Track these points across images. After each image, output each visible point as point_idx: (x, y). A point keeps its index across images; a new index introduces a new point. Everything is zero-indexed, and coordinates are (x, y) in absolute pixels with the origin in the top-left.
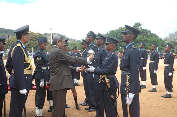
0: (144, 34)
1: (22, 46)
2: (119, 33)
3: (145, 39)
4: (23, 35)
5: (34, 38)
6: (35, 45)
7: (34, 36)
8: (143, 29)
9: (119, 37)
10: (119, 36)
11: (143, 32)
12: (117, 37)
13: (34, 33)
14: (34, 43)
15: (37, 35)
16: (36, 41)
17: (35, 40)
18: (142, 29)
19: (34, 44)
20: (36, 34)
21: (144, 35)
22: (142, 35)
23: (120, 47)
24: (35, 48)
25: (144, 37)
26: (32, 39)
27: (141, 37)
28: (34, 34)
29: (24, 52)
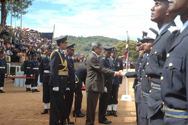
1: (59, 51)
29: (60, 56)
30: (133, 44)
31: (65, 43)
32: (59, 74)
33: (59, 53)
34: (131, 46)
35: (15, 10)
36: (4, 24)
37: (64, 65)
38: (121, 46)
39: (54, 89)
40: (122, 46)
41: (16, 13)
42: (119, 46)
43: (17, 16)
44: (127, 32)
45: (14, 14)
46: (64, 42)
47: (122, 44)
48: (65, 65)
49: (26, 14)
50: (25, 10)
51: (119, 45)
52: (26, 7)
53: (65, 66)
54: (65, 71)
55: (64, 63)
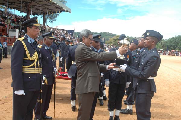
4: (27, 28)
29: (25, 47)
31: (33, 28)
33: (23, 43)
35: (51, 18)
36: (44, 26)
41: (51, 20)
43: (51, 21)
45: (50, 20)
49: (56, 20)
50: (56, 19)
52: (56, 17)
54: (33, 67)
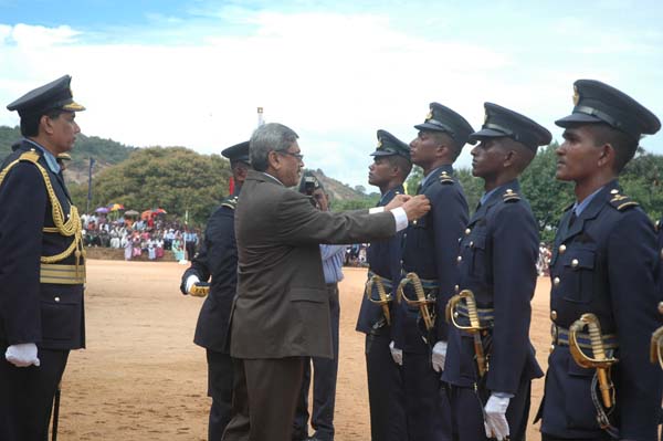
0: (650, 174)
1: (42, 160)
2: (545, 169)
3: (656, 198)
4: (44, 119)
5: (196, 173)
6: (200, 203)
7: (196, 165)
8: (650, 156)
9: (547, 185)
10: (547, 179)
11: (649, 168)
12: (536, 183)
13: (197, 156)
14: (196, 194)
15: (211, 164)
16: (202, 189)
17: (201, 181)
18: (645, 154)
19: (195, 200)
20: (205, 157)
21: (651, 181)
22: (643, 178)
23: (549, 228)
24: (197, 215)
25: (653, 188)
26: (189, 178)
27: (637, 188)
28: (198, 161)
29: (49, 186)
30: (189, 165)
31: (62, 117)
32: (43, 280)
33: (43, 170)
34: (179, 169)
37: (66, 230)
38: (141, 171)
39: (12, 353)
40: (146, 168)
42: (133, 170)
44: (260, 110)
46: (60, 110)
47: (144, 163)
48: (72, 232)
51: (133, 166)
53: (73, 237)
55: (66, 219)
